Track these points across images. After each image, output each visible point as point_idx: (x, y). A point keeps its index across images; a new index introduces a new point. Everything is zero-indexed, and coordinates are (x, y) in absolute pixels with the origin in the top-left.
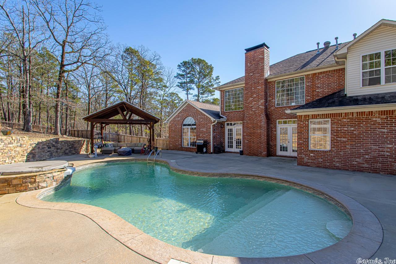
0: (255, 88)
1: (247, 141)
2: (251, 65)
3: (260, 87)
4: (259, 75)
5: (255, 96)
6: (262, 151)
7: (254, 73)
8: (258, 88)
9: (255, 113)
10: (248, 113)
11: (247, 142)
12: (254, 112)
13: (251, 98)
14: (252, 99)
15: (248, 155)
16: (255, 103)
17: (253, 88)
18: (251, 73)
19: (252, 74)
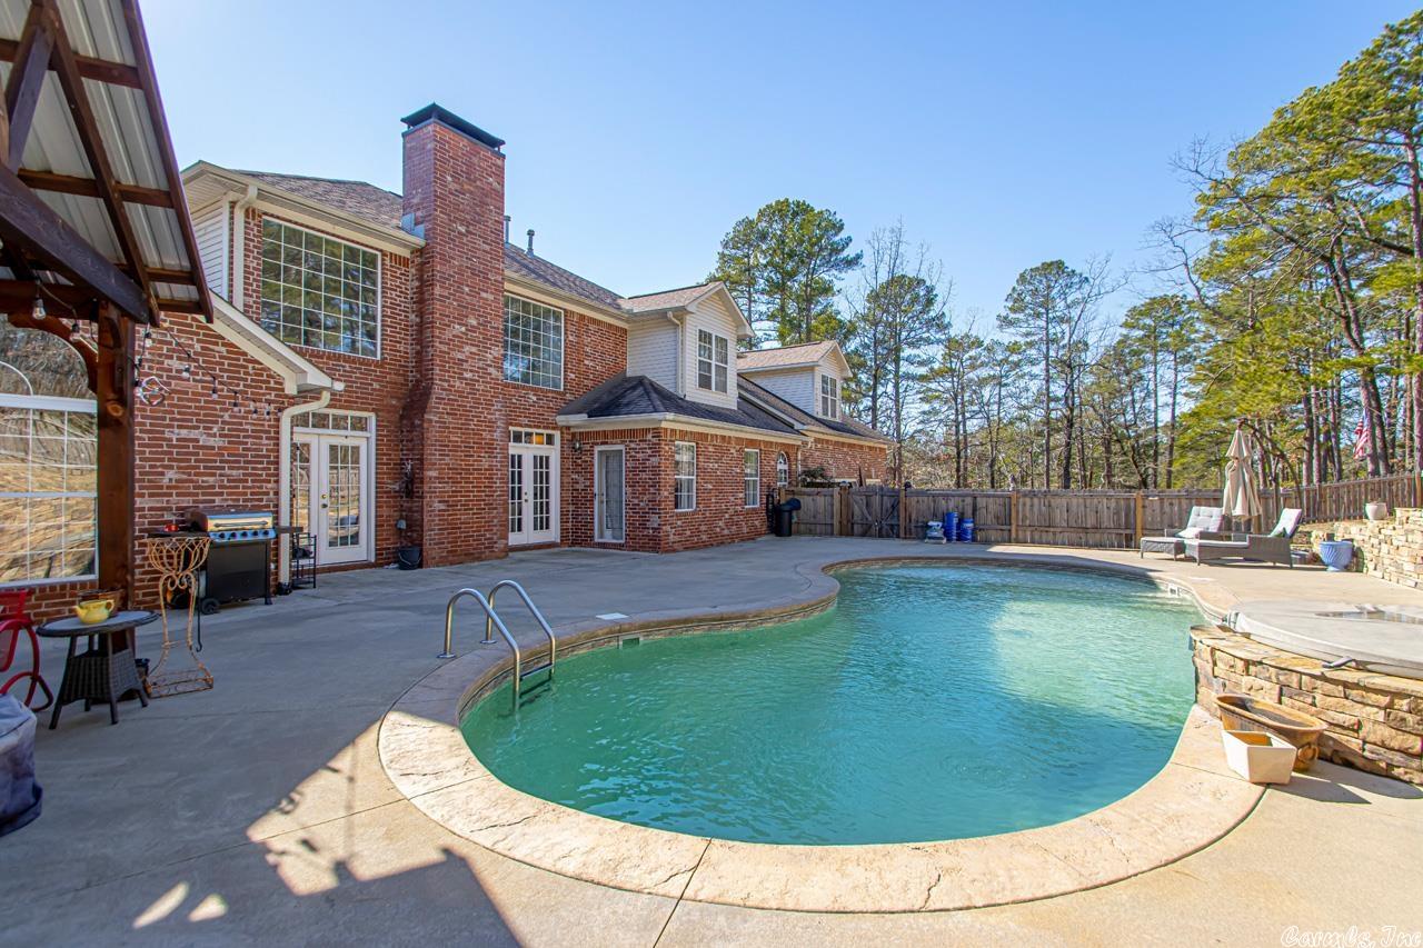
0: (475, 293)
1: (440, 502)
2: (458, 187)
3: (491, 297)
4: (487, 248)
5: (474, 323)
6: (495, 537)
7: (471, 228)
8: (484, 295)
9: (474, 391)
10: (446, 384)
11: (442, 507)
12: (471, 383)
13: (457, 326)
14: (463, 329)
15: (443, 562)
16: (474, 350)
17: (467, 289)
18: (462, 222)
19: (463, 230)
